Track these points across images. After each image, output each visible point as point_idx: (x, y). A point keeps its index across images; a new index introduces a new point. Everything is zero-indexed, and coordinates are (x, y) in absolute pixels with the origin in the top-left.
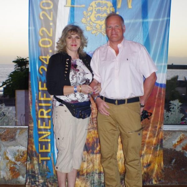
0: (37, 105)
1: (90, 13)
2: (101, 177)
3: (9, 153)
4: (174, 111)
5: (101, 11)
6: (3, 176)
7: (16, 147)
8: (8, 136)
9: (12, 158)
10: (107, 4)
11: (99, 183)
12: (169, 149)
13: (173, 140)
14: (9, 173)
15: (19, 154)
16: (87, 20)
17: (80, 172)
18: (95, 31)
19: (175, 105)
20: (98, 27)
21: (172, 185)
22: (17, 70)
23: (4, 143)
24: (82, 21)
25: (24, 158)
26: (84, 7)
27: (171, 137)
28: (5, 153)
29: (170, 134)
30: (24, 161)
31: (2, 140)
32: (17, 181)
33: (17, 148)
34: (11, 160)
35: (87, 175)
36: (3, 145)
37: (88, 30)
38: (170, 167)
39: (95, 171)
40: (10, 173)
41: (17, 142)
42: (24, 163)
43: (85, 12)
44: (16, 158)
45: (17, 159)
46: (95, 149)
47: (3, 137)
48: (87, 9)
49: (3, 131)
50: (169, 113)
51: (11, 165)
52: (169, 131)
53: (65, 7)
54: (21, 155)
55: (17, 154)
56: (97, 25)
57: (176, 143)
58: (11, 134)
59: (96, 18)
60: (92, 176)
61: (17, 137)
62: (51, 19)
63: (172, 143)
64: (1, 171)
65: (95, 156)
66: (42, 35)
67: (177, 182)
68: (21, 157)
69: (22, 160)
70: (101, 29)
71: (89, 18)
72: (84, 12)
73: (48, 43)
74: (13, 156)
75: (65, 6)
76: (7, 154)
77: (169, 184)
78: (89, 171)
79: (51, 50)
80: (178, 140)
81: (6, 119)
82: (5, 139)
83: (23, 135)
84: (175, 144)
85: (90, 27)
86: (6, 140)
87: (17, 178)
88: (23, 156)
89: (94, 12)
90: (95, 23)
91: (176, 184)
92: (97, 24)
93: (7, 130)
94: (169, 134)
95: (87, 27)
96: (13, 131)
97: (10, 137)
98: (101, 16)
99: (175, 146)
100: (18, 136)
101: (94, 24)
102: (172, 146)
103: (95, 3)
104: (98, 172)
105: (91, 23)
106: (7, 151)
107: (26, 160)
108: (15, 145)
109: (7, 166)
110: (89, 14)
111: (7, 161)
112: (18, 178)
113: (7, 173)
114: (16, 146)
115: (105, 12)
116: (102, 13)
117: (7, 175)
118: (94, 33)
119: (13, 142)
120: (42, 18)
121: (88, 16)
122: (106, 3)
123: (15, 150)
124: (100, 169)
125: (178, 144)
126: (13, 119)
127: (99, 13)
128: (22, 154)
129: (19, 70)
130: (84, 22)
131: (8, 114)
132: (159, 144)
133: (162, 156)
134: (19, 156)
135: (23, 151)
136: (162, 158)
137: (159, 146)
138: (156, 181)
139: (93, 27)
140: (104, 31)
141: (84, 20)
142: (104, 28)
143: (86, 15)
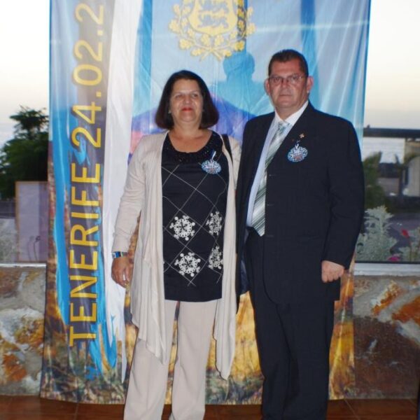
0: (68, 216)
1: (188, 9)
2: (211, 380)
4: (375, 233)
5: (213, 4)
7: (19, 310)
9: (9, 334)
12: (363, 316)
13: (372, 298)
14: (2, 370)
15: (24, 328)
16: (182, 24)
18: (199, 50)
19: (378, 219)
20: (207, 41)
21: (369, 398)
22: (19, 138)
24: (171, 27)
25: (35, 336)
27: (367, 290)
29: (366, 283)
30: (35, 343)
32: (20, 388)
33: (20, 313)
34: (6, 340)
37: (182, 47)
38: (365, 358)
40: (5, 369)
41: (20, 300)
42: (35, 346)
43: (176, 7)
44: (19, 336)
45: (21, 339)
50: (364, 235)
51: (6, 352)
52: (363, 276)
54: (28, 330)
55: (21, 326)
56: (204, 37)
57: (380, 305)
58: (8, 283)
59: (201, 20)
61: (20, 287)
62: (99, 21)
63: (371, 304)
66: (80, 56)
67: (380, 392)
68: (29, 335)
69: (32, 340)
70: (213, 46)
71: (187, 21)
72: (174, 7)
74: (13, 330)
77: (362, 397)
79: (99, 91)
80: (384, 298)
83: (34, 284)
84: (377, 306)
85: (186, 41)
87: (20, 380)
88: (35, 333)
89: (198, 7)
90: (200, 32)
91: (379, 395)
94: (364, 283)
95: (182, 41)
96: (12, 275)
97: (3, 287)
98: (214, 17)
99: (377, 310)
100: (24, 287)
101: (197, 34)
102: (369, 310)
105: (190, 31)
107: (41, 340)
108: (16, 306)
110: (185, 12)
112: (23, 382)
114: (18, 308)
115: (221, 6)
116: (215, 9)
119: (12, 300)
120: (80, 19)
121: (183, 15)
123: (15, 318)
125: (383, 307)
126: (11, 248)
127: (209, 9)
128: (32, 327)
129: (24, 137)
130: (174, 30)
132: (344, 308)
133: (352, 335)
134: (25, 332)
135: (34, 320)
136: (351, 342)
137: (343, 314)
138: (337, 393)
139: (194, 41)
140: (220, 50)
141: (174, 25)
142: (219, 44)
143: (179, 13)
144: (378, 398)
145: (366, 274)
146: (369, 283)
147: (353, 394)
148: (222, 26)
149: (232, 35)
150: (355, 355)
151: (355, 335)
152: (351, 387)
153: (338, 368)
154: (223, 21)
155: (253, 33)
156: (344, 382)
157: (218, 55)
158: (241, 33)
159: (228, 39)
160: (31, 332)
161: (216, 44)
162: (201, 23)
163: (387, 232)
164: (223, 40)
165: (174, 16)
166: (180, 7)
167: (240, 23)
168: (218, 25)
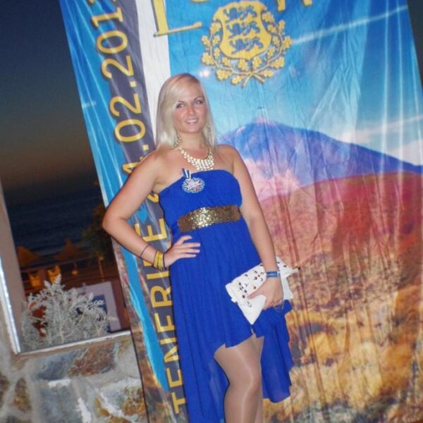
0: (143, 279)
1: (218, 38)
2: (330, 416)
3: (106, 399)
5: (241, 27)
7: (120, 382)
8: (96, 363)
9: (116, 408)
10: (253, 7)
15: (129, 399)
17: (279, 415)
18: (238, 77)
20: (245, 66)
23: (91, 379)
24: (204, 60)
25: (141, 405)
26: (199, 28)
28: (98, 401)
30: (144, 412)
31: (83, 374)
33: (122, 384)
34: (115, 415)
35: (295, 418)
36: (90, 384)
37: (221, 78)
39: (312, 406)
41: (119, 372)
44: (126, 408)
45: (128, 411)
46: (302, 354)
47: (85, 365)
48: (209, 31)
49: (83, 354)
53: (157, 38)
54: (134, 400)
55: (126, 397)
56: (241, 62)
58: (102, 357)
59: (234, 46)
60: (308, 417)
61: (116, 359)
62: (129, 73)
65: (304, 369)
66: (117, 114)
68: (136, 405)
69: (140, 408)
70: (252, 69)
71: (219, 51)
72: (203, 40)
73: (136, 130)
74: (118, 404)
75: (155, 36)
76: (102, 403)
78: (297, 408)
79: (145, 143)
81: (86, 322)
82: (91, 369)
83: (128, 352)
85: (224, 71)
86: (93, 373)
88: (140, 402)
89: (227, 33)
90: (235, 59)
92: (239, 59)
93: (90, 350)
95: (219, 72)
96: (105, 348)
97: (99, 363)
100: (119, 358)
101: (233, 62)
103: (225, 11)
104: (319, 405)
105: (224, 60)
106: (100, 397)
108: (116, 379)
110: (215, 42)
111: (106, 418)
114: (119, 380)
115: (251, 27)
118: (236, 82)
119: (111, 373)
120: (109, 75)
121: (214, 45)
122: (250, 6)
123: (118, 391)
124: (322, 398)
127: (239, 33)
128: (137, 396)
130: (208, 63)
131: (89, 309)
134: (131, 402)
135: (137, 389)
139: (232, 69)
140: (260, 72)
141: (206, 58)
142: (258, 66)
143: (209, 45)
148: (256, 47)
149: (269, 54)
154: (256, 41)
157: (259, 78)
158: (278, 50)
159: (265, 59)
160: (137, 401)
161: (255, 67)
162: (234, 50)
164: (261, 62)
165: (204, 48)
166: (209, 38)
167: (274, 40)
168: (252, 47)
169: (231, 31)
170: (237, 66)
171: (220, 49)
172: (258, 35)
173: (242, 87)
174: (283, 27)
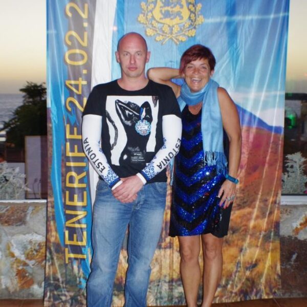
0: (64, 165)
1: (152, 6)
2: (174, 287)
3: (15, 245)
4: (293, 172)
6: (5, 285)
7: (27, 235)
8: (13, 218)
9: (20, 253)
11: (170, 298)
12: (286, 236)
13: (294, 222)
14: (15, 280)
15: (31, 248)
16: (148, 17)
18: (161, 36)
19: (296, 162)
20: (167, 29)
21: (292, 297)
22: (27, 104)
23: (7, 228)
24: (139, 19)
25: (40, 254)
27: (289, 216)
28: (9, 245)
29: (288, 211)
30: (40, 259)
31: (2, 224)
32: (29, 294)
33: (29, 237)
34: (19, 258)
36: (5, 232)
38: (288, 267)
39: (162, 278)
40: (17, 279)
41: (28, 228)
42: (40, 262)
43: (143, 4)
44: (28, 255)
45: (29, 257)
46: (163, 241)
47: (5, 218)
49: (5, 210)
50: (285, 174)
51: (18, 266)
52: (286, 205)
54: (35, 250)
55: (29, 247)
56: (165, 27)
57: (299, 227)
58: (19, 215)
59: (162, 14)
60: (158, 285)
61: (28, 218)
62: (84, 16)
63: (292, 227)
64: (2, 277)
65: (162, 252)
66: (69, 43)
67: (300, 292)
68: (35, 253)
69: (38, 257)
70: (171, 33)
71: (151, 15)
73: (80, 57)
74: (23, 251)
76: (11, 247)
77: (287, 296)
79: (85, 69)
80: (302, 222)
81: (9, 188)
82: (8, 222)
83: (38, 215)
84: (297, 228)
85: (151, 30)
86: (9, 225)
87: (29, 288)
88: (39, 252)
89: (159, 4)
90: (161, 23)
91: (299, 295)
92: (164, 24)
93: (11, 208)
94: (286, 211)
95: (148, 30)
96: (22, 209)
97: (16, 218)
98: (172, 11)
99: (297, 231)
100: (31, 218)
101: (159, 25)
102: (291, 231)
104: (167, 279)
106: (11, 243)
107: (44, 258)
108: (25, 233)
109: (12, 267)
110: (150, 8)
111: (12, 259)
112: (31, 289)
113: (11, 279)
114: (27, 233)
115: (177, 3)
116: (172, 6)
117: (12, 284)
118: (158, 40)
119: (22, 228)
120: (70, 14)
121: (149, 10)
123: (25, 241)
124: (171, 274)
125: (301, 229)
126: (21, 188)
127: (168, 5)
128: (37, 248)
129: (30, 104)
130: (142, 22)
131: (14, 179)
132: (273, 230)
133: (279, 250)
134: (32, 251)
135: (38, 243)
136: (278, 255)
137: (272, 234)
138: (267, 294)
139: (158, 30)
140: (177, 36)
141: (141, 18)
142: (176, 32)
143: (145, 9)
144: (298, 297)
145: (288, 204)
146: (291, 210)
147: (279, 294)
148: (178, 18)
149: (186, 25)
150: (281, 265)
151: (281, 250)
152: (278, 289)
153: (268, 275)
154: (179, 14)
155: (202, 22)
156: (273, 285)
157: (176, 40)
158: (193, 23)
159: (182, 28)
160: (37, 251)
161: (174, 32)
162: (162, 16)
163: (303, 171)
164: (179, 29)
165: (141, 11)
166: (146, 5)
167: (191, 16)
168: (175, 17)
169: (163, 3)
170: (161, 29)
171: (152, 13)
172: (181, 10)
173: (162, 44)
174: (200, 9)
